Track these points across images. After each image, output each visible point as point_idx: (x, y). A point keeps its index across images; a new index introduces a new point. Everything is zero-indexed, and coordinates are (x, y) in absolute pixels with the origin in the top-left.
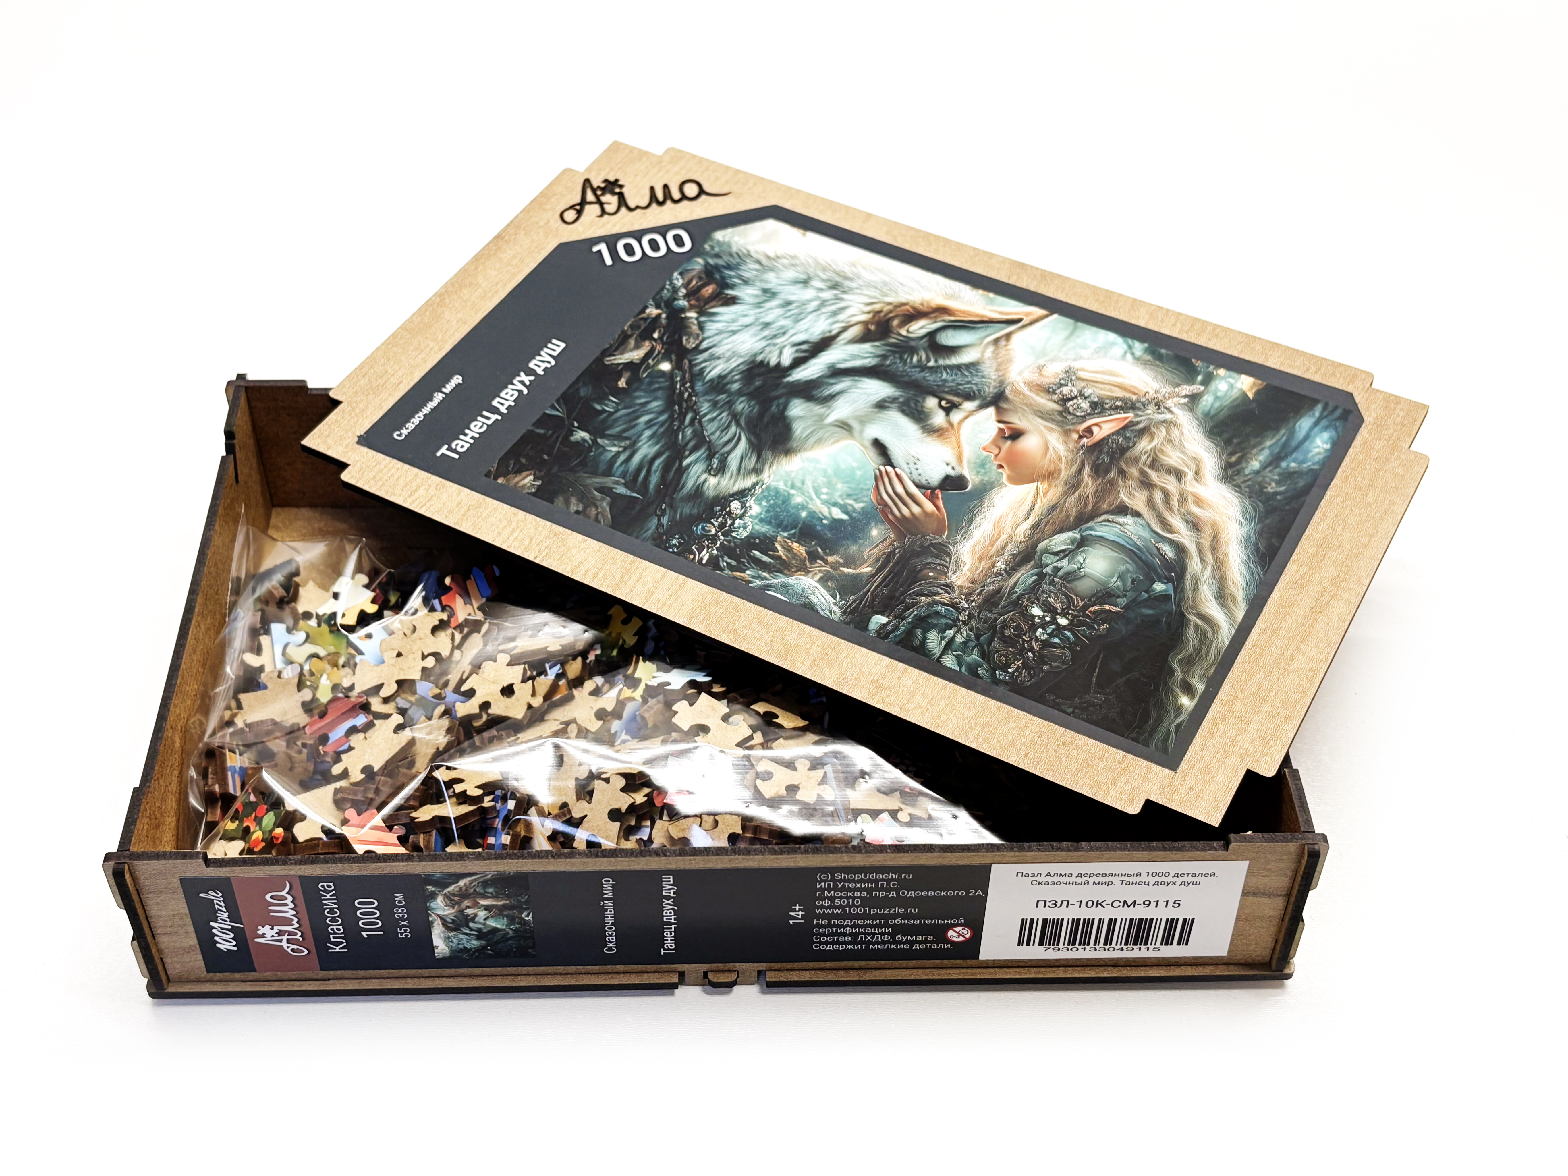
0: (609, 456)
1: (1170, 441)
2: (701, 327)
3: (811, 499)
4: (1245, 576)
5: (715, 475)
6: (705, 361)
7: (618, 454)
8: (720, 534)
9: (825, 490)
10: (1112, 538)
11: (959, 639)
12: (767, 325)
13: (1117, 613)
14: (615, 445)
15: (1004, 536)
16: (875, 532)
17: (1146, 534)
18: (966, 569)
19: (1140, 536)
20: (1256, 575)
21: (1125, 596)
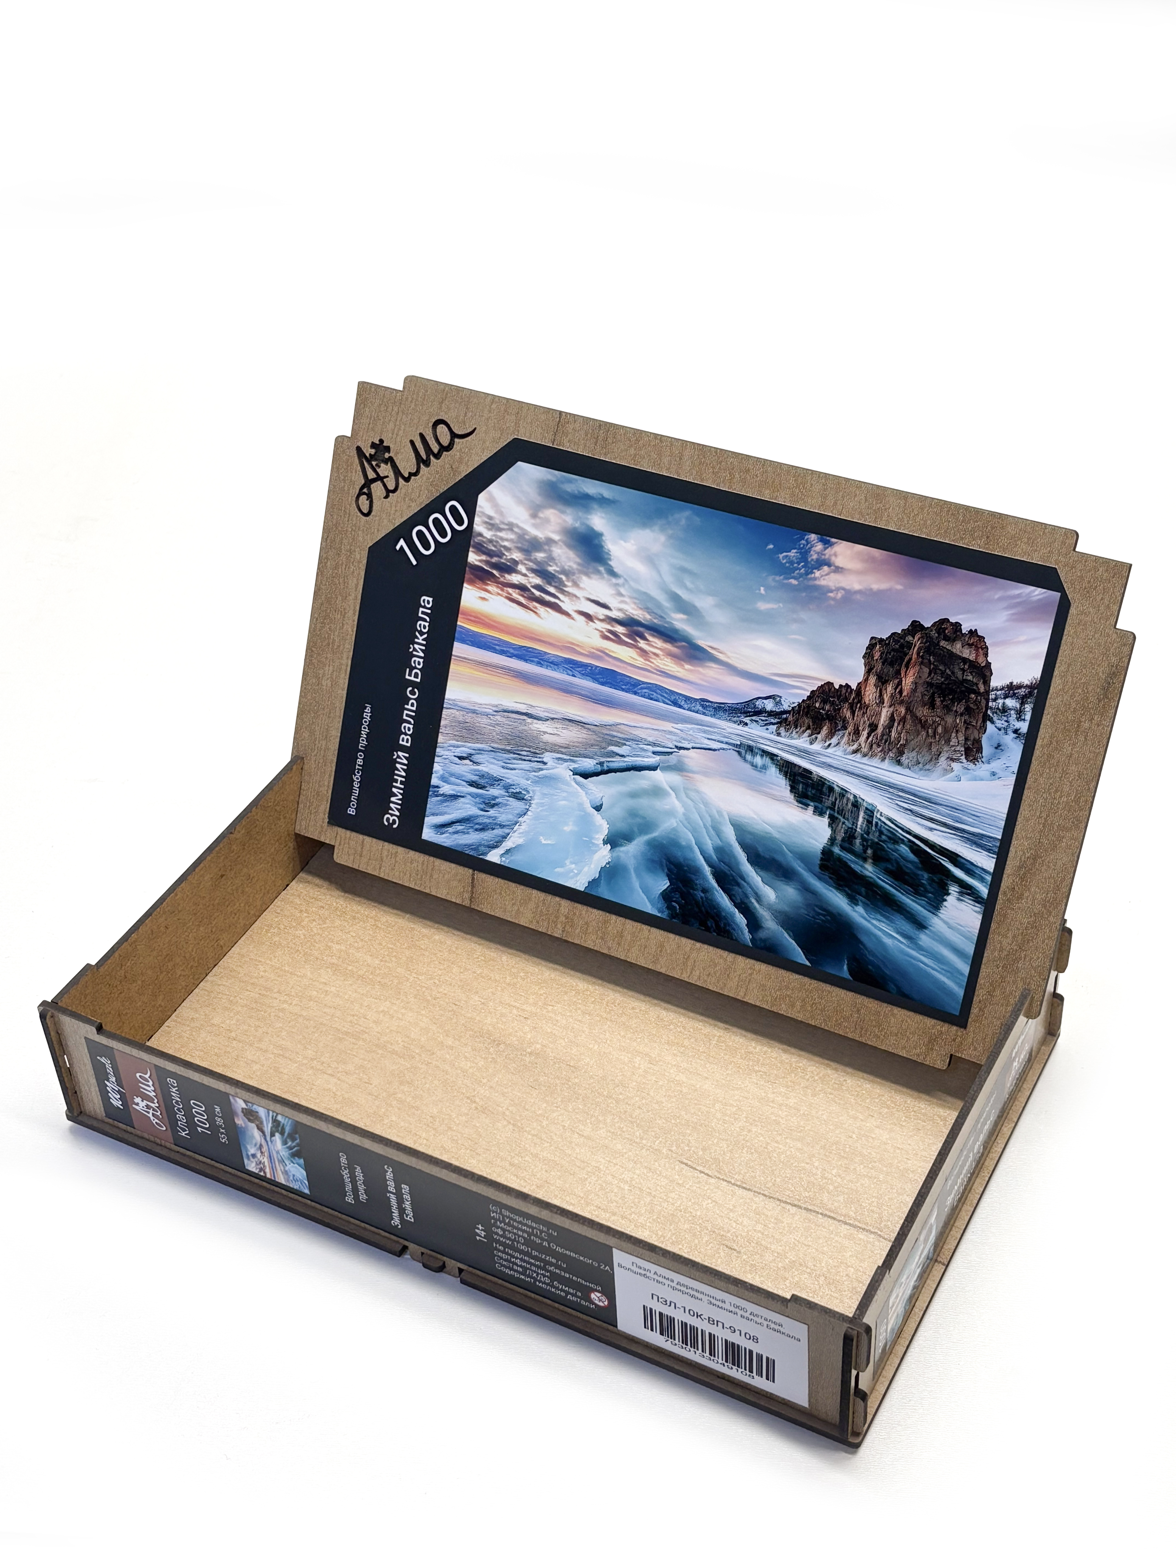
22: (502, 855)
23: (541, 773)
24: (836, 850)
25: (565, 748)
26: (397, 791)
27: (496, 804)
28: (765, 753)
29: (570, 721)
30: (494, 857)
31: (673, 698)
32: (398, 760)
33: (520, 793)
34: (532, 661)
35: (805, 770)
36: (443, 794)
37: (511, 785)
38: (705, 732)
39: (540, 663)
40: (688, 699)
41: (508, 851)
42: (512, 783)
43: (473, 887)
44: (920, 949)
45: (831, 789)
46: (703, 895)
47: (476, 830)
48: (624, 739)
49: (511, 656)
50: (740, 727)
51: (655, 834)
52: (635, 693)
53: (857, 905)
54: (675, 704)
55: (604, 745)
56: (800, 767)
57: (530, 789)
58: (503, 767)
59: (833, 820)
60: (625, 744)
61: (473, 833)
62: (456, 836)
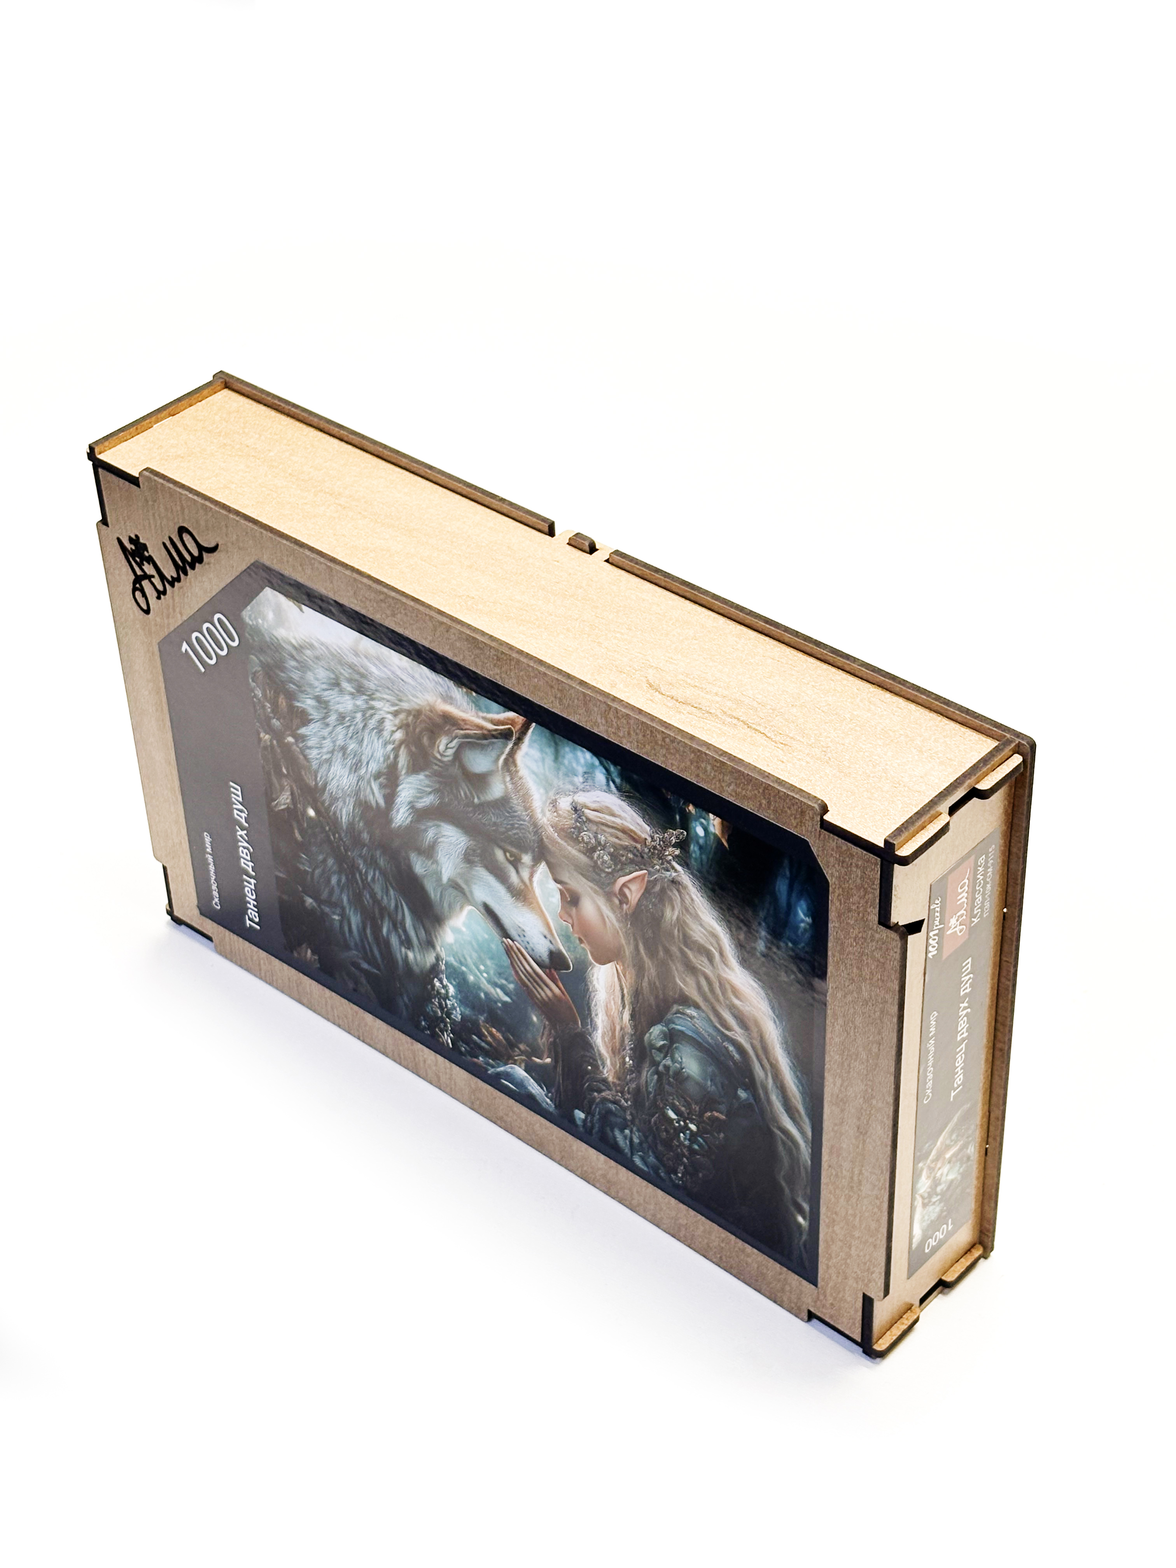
0: (337, 924)
1: (687, 910)
2: (305, 756)
3: (478, 977)
4: (798, 1087)
5: (409, 948)
6: (330, 805)
7: (341, 922)
8: (444, 1016)
9: (482, 967)
10: (690, 1033)
11: (636, 1141)
12: (343, 749)
13: (724, 1121)
14: (334, 913)
15: (618, 1028)
16: (535, 1019)
17: (711, 1030)
18: (608, 1062)
19: (708, 1032)
20: (805, 1086)
21: (723, 1103)
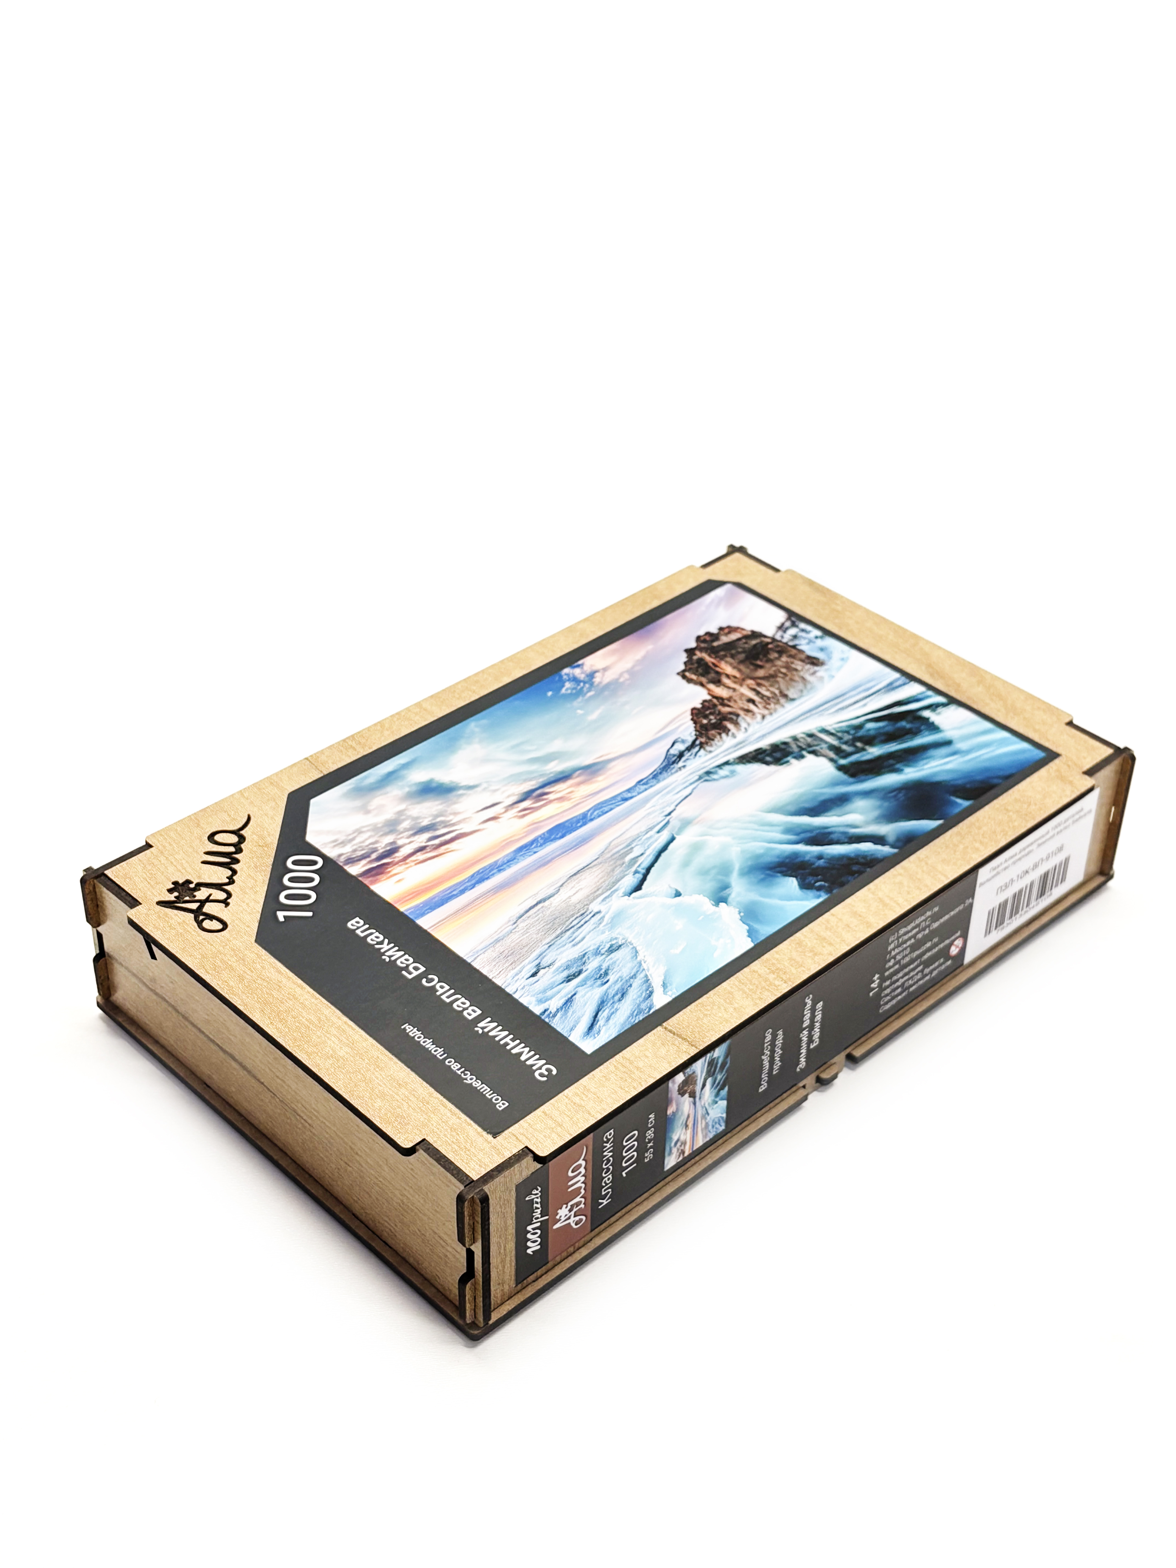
22: (665, 992)
23: (606, 919)
24: (843, 762)
25: (598, 890)
26: (517, 1048)
27: (608, 969)
28: (720, 766)
29: (575, 874)
30: (660, 1000)
31: (619, 798)
32: (486, 1030)
33: (611, 946)
34: (493, 874)
35: (756, 751)
36: (558, 1010)
37: (598, 949)
38: (668, 793)
39: (501, 870)
40: (629, 790)
41: (664, 985)
42: (596, 947)
43: (679, 1036)
44: (968, 752)
45: (785, 743)
46: (822, 861)
47: (620, 1000)
48: (627, 846)
49: (473, 886)
50: (683, 770)
51: (737, 867)
52: (592, 820)
53: (902, 770)
54: (626, 800)
55: (619, 862)
56: (750, 753)
57: (614, 935)
58: (574, 945)
59: (814, 753)
60: (632, 848)
61: (621, 1005)
62: (611, 1021)
